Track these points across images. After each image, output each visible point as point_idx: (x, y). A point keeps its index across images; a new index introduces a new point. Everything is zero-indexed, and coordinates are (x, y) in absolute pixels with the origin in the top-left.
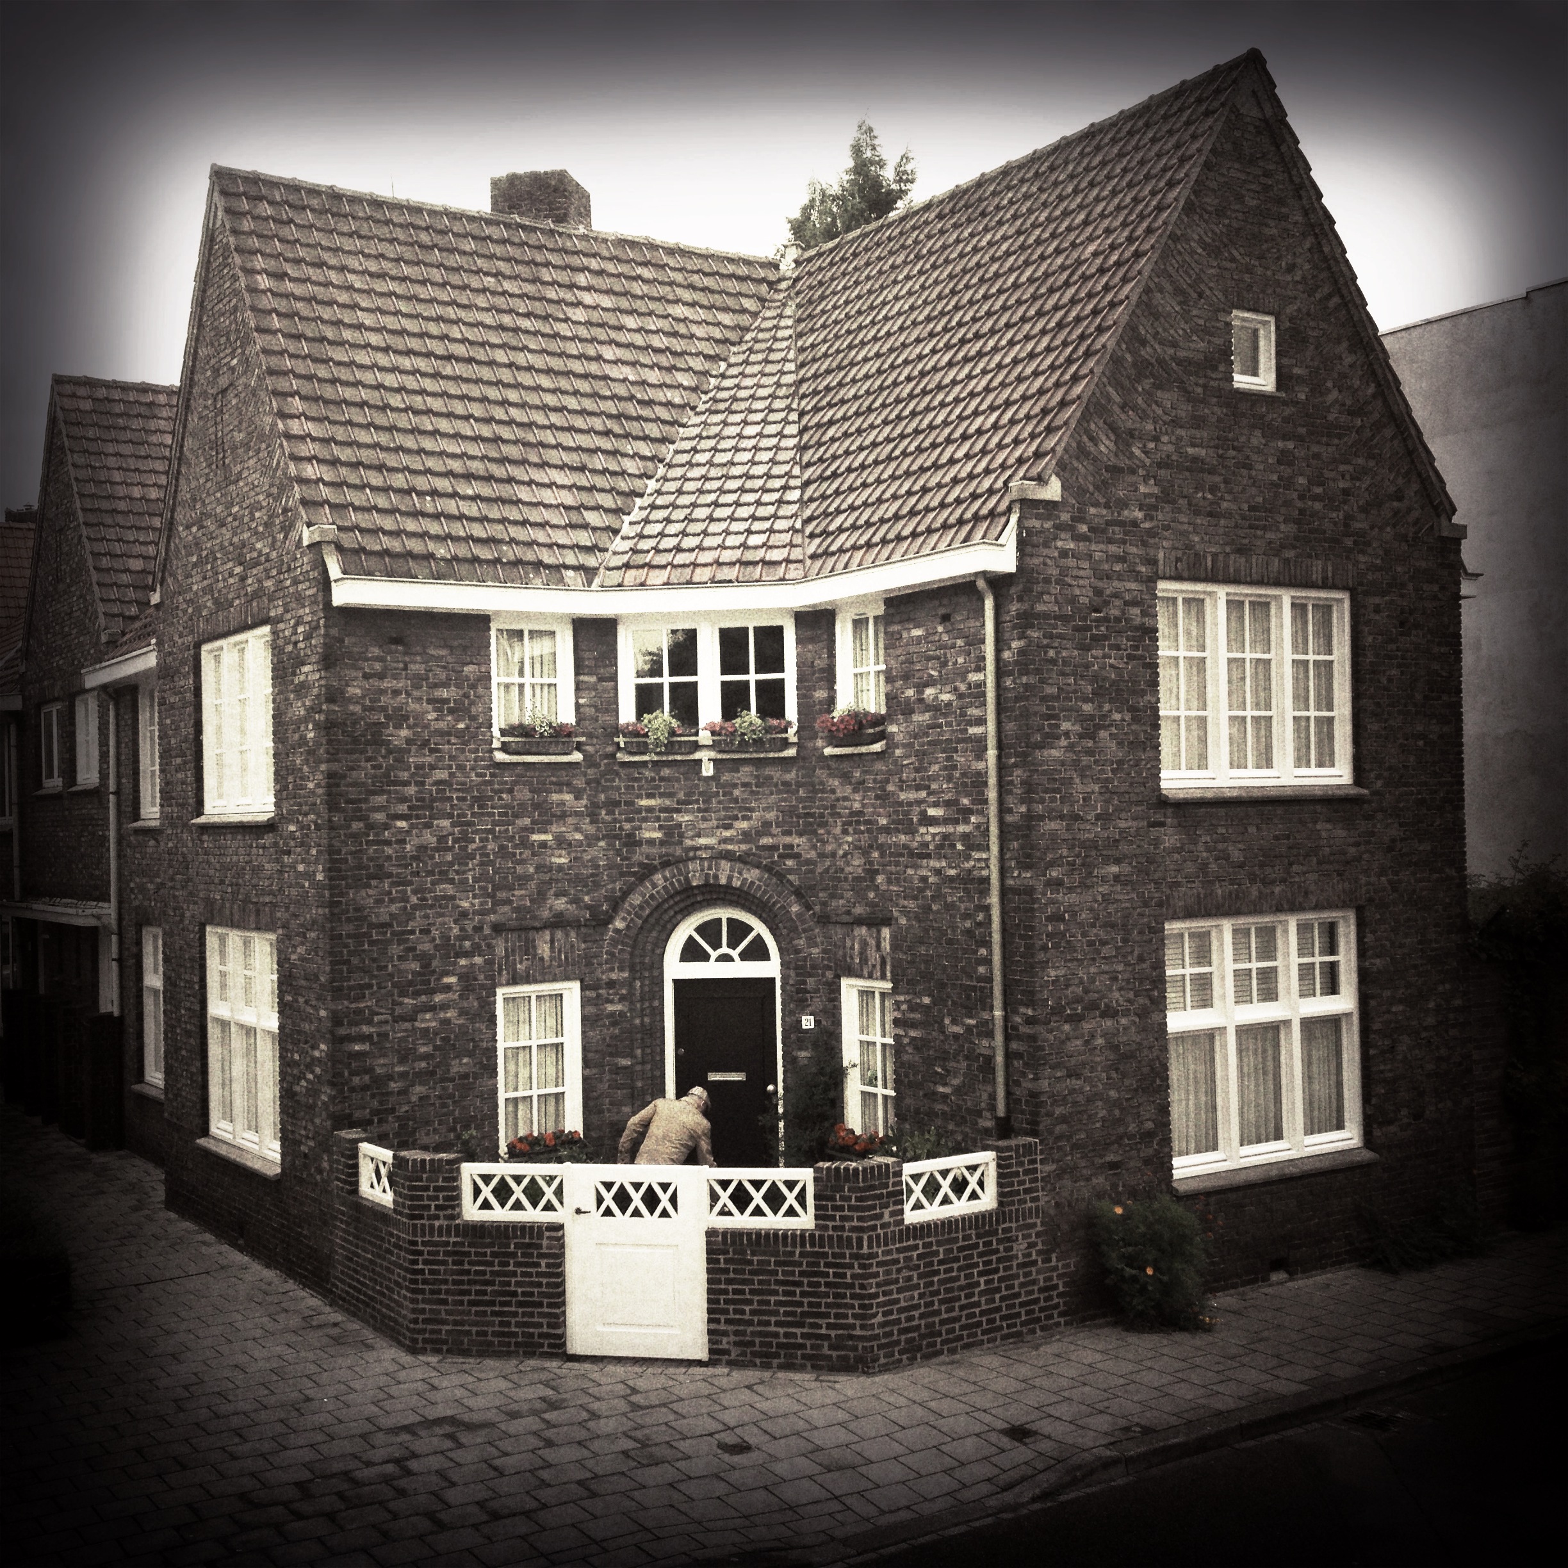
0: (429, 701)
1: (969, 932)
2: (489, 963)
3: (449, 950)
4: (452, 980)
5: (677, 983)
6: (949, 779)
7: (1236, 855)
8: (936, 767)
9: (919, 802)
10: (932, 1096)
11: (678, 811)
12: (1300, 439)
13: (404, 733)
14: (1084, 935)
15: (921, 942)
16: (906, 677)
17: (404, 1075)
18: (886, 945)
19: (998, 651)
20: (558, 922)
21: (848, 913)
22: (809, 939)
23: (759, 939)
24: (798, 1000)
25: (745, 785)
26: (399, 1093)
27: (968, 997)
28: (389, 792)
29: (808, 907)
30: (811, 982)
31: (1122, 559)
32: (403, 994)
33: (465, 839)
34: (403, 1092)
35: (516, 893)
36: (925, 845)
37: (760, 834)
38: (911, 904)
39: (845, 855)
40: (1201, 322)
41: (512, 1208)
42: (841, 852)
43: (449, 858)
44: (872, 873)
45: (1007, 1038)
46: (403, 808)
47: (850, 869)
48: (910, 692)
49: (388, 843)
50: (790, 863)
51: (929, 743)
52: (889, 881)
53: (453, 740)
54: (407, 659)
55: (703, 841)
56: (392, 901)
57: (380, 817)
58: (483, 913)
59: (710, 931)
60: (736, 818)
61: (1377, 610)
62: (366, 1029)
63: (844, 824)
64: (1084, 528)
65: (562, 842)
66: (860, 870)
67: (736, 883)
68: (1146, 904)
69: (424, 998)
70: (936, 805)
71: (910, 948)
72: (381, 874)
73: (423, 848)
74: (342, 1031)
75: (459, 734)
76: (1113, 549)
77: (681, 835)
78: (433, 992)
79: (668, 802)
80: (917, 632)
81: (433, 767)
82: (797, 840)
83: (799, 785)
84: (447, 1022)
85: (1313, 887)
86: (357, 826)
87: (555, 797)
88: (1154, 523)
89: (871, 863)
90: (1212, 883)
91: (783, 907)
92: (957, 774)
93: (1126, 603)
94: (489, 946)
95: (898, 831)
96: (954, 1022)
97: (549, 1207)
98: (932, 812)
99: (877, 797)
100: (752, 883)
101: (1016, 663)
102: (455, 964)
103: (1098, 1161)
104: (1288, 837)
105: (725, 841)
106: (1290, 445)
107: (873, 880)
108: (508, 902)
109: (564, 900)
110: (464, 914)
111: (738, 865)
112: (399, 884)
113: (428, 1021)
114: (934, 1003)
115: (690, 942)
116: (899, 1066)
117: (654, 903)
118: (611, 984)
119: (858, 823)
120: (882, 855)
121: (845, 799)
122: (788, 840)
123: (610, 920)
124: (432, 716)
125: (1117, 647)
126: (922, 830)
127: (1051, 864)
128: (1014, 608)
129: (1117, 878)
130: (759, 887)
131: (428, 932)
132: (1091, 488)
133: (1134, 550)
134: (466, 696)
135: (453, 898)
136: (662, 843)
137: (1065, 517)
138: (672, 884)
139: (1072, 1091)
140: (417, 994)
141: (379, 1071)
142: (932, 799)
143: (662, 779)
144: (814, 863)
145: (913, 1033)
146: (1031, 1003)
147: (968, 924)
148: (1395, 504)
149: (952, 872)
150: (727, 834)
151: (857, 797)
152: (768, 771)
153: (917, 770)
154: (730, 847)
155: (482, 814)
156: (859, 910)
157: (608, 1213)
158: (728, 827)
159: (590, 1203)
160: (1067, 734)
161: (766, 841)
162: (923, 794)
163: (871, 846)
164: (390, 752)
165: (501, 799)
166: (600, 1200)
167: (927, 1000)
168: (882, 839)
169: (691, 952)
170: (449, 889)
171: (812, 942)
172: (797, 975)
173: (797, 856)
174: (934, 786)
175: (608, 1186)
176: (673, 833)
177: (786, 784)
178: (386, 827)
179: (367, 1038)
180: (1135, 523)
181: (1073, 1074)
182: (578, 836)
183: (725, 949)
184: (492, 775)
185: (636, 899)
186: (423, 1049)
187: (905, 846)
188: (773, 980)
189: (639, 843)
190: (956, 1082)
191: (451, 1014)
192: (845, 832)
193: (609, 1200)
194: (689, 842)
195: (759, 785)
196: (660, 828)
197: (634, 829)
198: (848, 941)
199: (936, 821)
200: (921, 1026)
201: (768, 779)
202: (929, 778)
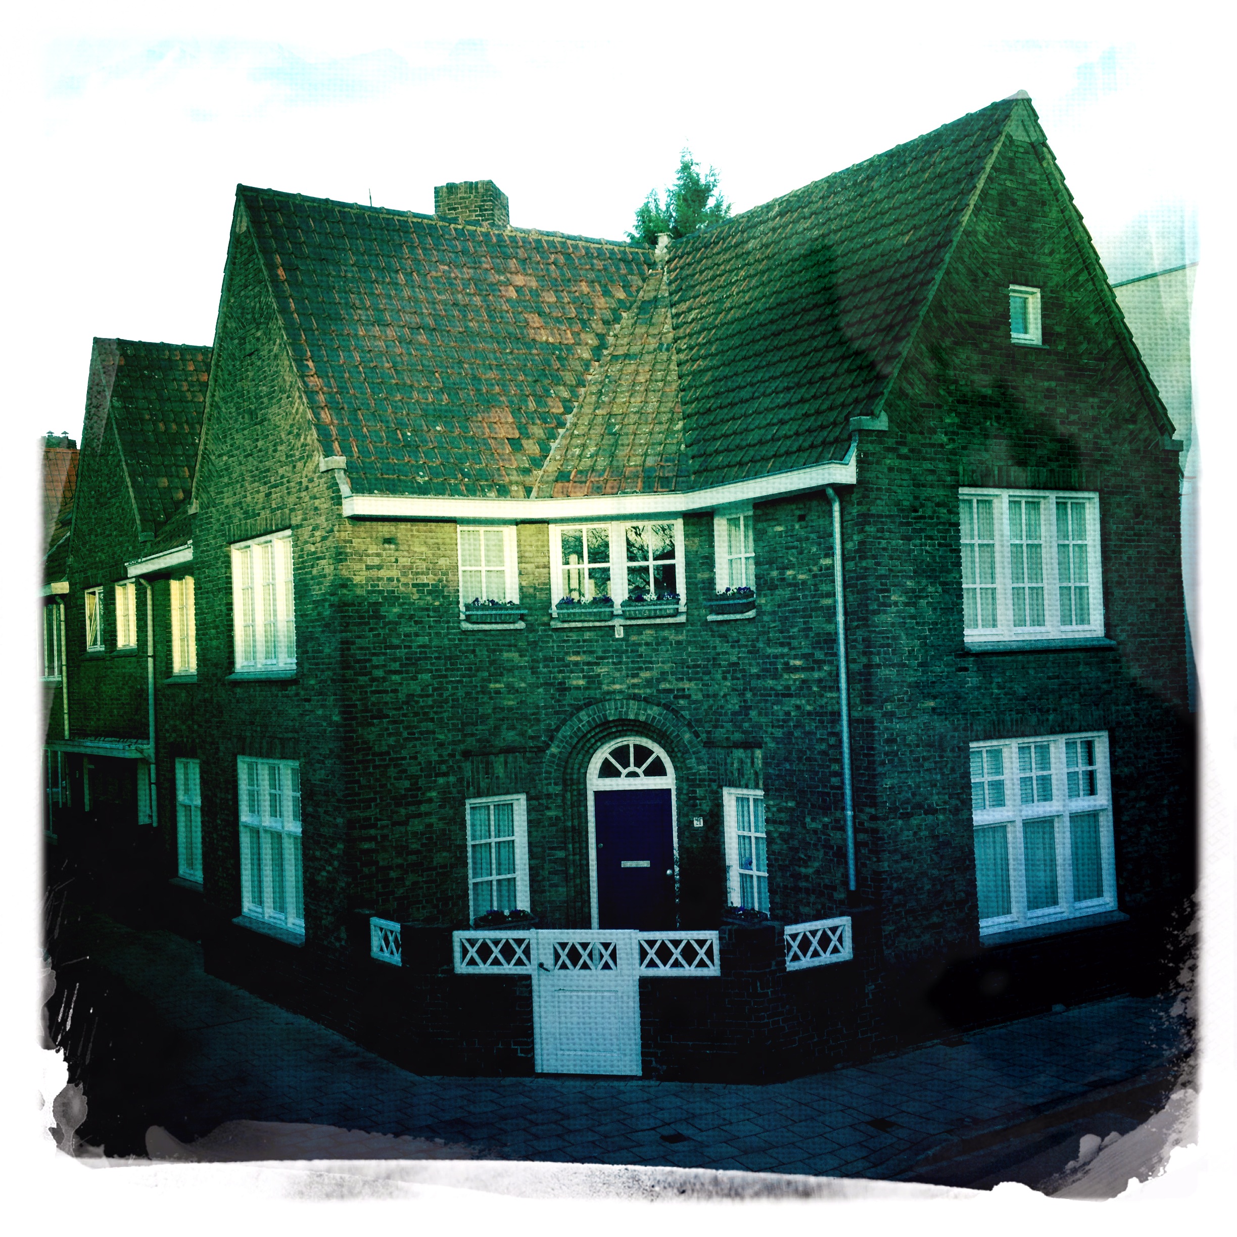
0: (413, 586)
1: (824, 753)
2: (461, 780)
3: (432, 771)
4: (434, 794)
5: (598, 794)
6: (807, 636)
7: (1021, 691)
8: (796, 630)
9: (783, 656)
10: (797, 876)
11: (597, 664)
12: (1059, 379)
13: (396, 610)
14: (911, 752)
15: (786, 759)
16: (771, 562)
17: (400, 866)
18: (759, 763)
19: (843, 542)
20: (509, 750)
21: (728, 739)
22: (698, 759)
23: (658, 760)
24: (689, 804)
25: (647, 644)
26: (398, 879)
27: (824, 801)
28: (385, 654)
29: (697, 735)
30: (699, 792)
31: (932, 472)
32: (398, 805)
33: (440, 688)
34: (401, 879)
35: (480, 727)
36: (788, 688)
37: (659, 681)
38: (779, 733)
39: (725, 696)
40: (987, 294)
41: (492, 964)
42: (722, 694)
43: (430, 703)
44: (745, 709)
45: (856, 831)
46: (396, 666)
47: (730, 706)
48: (775, 573)
49: (386, 692)
50: (682, 702)
51: (791, 611)
52: (760, 714)
53: (431, 614)
54: (397, 554)
55: (616, 687)
56: (390, 735)
57: (379, 673)
58: (454, 743)
59: (621, 754)
60: (641, 669)
61: (1119, 505)
62: (373, 832)
63: (724, 672)
64: (904, 450)
65: (511, 689)
66: (737, 707)
67: (642, 718)
68: (955, 730)
69: (413, 808)
70: (796, 657)
71: (778, 765)
72: (381, 716)
73: (410, 696)
74: (356, 833)
75: (436, 610)
76: (927, 465)
77: (600, 683)
78: (420, 803)
79: (590, 659)
80: (779, 529)
81: (417, 635)
82: (686, 685)
83: (688, 643)
84: (430, 825)
85: (1077, 715)
86: (363, 680)
87: (506, 655)
88: (956, 445)
89: (745, 701)
90: (1003, 712)
91: (678, 736)
92: (812, 634)
93: (938, 505)
94: (459, 767)
95: (765, 677)
96: (813, 820)
97: (520, 962)
98: (793, 662)
99: (749, 652)
100: (654, 718)
101: (856, 551)
102: (435, 781)
103: (925, 923)
104: (1058, 677)
105: (634, 686)
106: (1053, 384)
107: (747, 715)
108: (473, 735)
109: (512, 733)
110: (441, 745)
111: (643, 704)
112: (395, 722)
113: (417, 825)
114: (798, 804)
115: (606, 763)
116: (770, 852)
117: (580, 734)
118: (549, 796)
119: (735, 671)
120: (754, 695)
121: (726, 653)
122: (680, 685)
123: (548, 746)
124: (416, 596)
125: (931, 538)
126: (786, 676)
127: (886, 700)
128: (855, 511)
129: (934, 709)
130: (659, 721)
131: (415, 758)
132: (909, 420)
133: (941, 465)
134: (439, 581)
135: (434, 732)
136: (586, 688)
137: (890, 442)
138: (594, 719)
139: (905, 870)
140: (409, 804)
141: (381, 864)
142: (793, 652)
143: (584, 641)
144: (701, 702)
145: (782, 829)
146: (874, 805)
147: (824, 746)
148: (1131, 427)
149: (808, 708)
150: (635, 681)
151: (734, 652)
152: (666, 633)
153: (781, 632)
154: (636, 691)
155: (453, 670)
156: (737, 736)
157: (564, 967)
158: (635, 676)
159: (549, 962)
160: (896, 604)
161: (664, 686)
162: (786, 650)
163: (745, 689)
164: (386, 624)
165: (466, 657)
166: (557, 956)
167: (791, 804)
168: (754, 683)
169: (607, 771)
170: (430, 726)
171: (700, 761)
172: (690, 786)
173: (688, 697)
174: (795, 643)
175: (563, 945)
176: (593, 681)
177: (679, 643)
178: (384, 679)
179: (372, 838)
180: (942, 446)
181: (906, 857)
182: (523, 685)
183: (632, 768)
184: (460, 640)
185: (566, 731)
186: (414, 846)
187: (772, 689)
188: (670, 790)
189: (569, 689)
190: (816, 864)
191: (433, 819)
192: (725, 678)
193: (564, 957)
194: (605, 687)
195: (658, 644)
196: (584, 677)
197: (564, 678)
198: (729, 761)
199: (796, 669)
200: (788, 823)
201: (665, 639)
202: (790, 637)
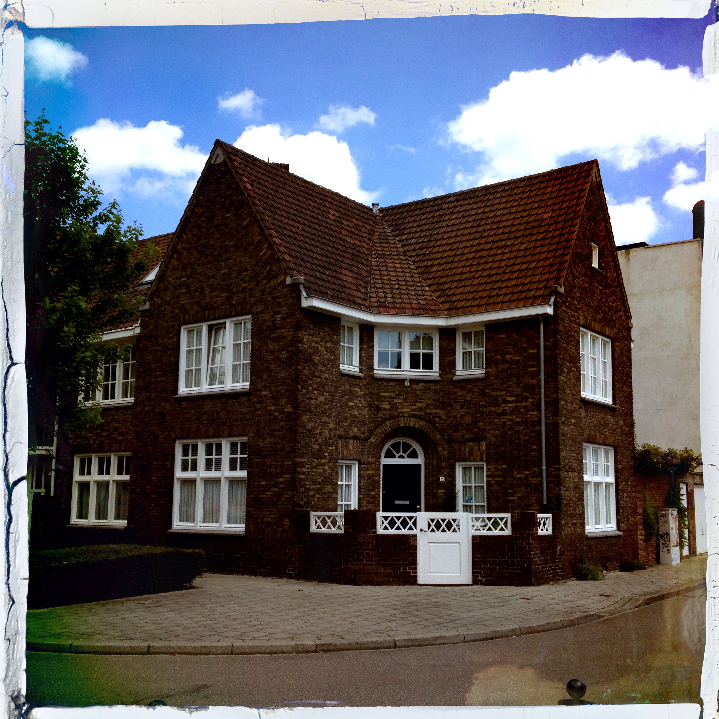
0: (325, 348)
2: (337, 449)
3: (327, 443)
4: (327, 454)
5: (384, 465)
6: (518, 387)
7: (595, 422)
8: (511, 383)
9: (502, 396)
11: (396, 398)
13: (318, 358)
15: (502, 445)
17: (313, 490)
18: (483, 448)
19: (544, 342)
20: (355, 438)
21: (462, 437)
22: (443, 448)
23: (415, 450)
24: (438, 471)
25: (421, 390)
27: (526, 464)
28: (312, 380)
29: (443, 436)
30: (443, 464)
31: (574, 316)
32: (314, 458)
33: (331, 401)
34: (313, 496)
35: (344, 424)
36: (505, 411)
37: (426, 408)
38: (497, 433)
39: (462, 416)
40: (587, 244)
41: (396, 529)
42: (459, 416)
43: (328, 407)
44: (476, 422)
45: (547, 477)
46: (316, 386)
47: (464, 421)
48: (498, 357)
49: (312, 399)
50: (437, 420)
51: (508, 375)
52: (485, 425)
53: (330, 363)
54: (319, 330)
55: (405, 410)
56: (312, 421)
57: (310, 389)
58: (336, 430)
59: (396, 446)
60: (417, 402)
62: (304, 470)
63: (461, 405)
65: (356, 407)
66: (470, 421)
67: (417, 426)
68: (579, 435)
69: (319, 460)
70: (511, 396)
71: (496, 448)
72: (310, 411)
73: (321, 403)
74: (298, 469)
75: (331, 361)
77: (397, 408)
78: (322, 458)
79: (392, 395)
80: (503, 336)
81: (324, 372)
82: (439, 411)
83: (441, 391)
84: (325, 470)
86: (305, 391)
87: (355, 389)
88: (579, 306)
89: (476, 419)
90: (591, 430)
92: (522, 385)
93: (575, 332)
94: (337, 443)
95: (490, 406)
96: (518, 473)
97: (410, 529)
98: (509, 399)
99: (479, 395)
101: (551, 346)
102: (328, 448)
104: (603, 419)
105: (413, 410)
106: (602, 288)
107: (476, 425)
108: (342, 427)
109: (356, 429)
110: (331, 430)
111: (417, 420)
112: (314, 415)
113: (320, 470)
114: (509, 466)
115: (388, 450)
117: (386, 433)
118: (369, 463)
119: (469, 404)
120: (482, 416)
121: (463, 396)
122: (436, 411)
123: (369, 438)
124: (325, 353)
126: (503, 405)
129: (574, 424)
130: (426, 428)
131: (321, 435)
132: (568, 291)
134: (334, 347)
135: (328, 423)
136: (390, 410)
137: (564, 299)
138: (393, 425)
139: (567, 496)
140: (317, 458)
141: (307, 487)
142: (509, 394)
143: (390, 386)
144: (446, 420)
145: (497, 479)
146: (558, 463)
148: (620, 313)
149: (518, 420)
150: (414, 407)
151: (469, 395)
152: (430, 385)
153: (501, 384)
154: (415, 413)
155: (337, 392)
156: (468, 436)
157: (433, 531)
158: (415, 405)
159: (425, 528)
161: (428, 411)
162: (504, 393)
163: (476, 413)
165: (341, 387)
166: (429, 525)
167: (505, 467)
168: (482, 409)
169: (389, 455)
170: (326, 419)
172: (437, 462)
173: (439, 417)
174: (510, 389)
175: (433, 520)
176: (394, 407)
177: (435, 390)
178: (312, 392)
179: (303, 473)
180: (576, 305)
181: (567, 490)
182: (361, 405)
183: (401, 454)
184: (339, 378)
185: (379, 430)
186: (319, 480)
187: (494, 412)
188: (420, 466)
189: (381, 410)
190: (519, 495)
191: (326, 468)
192: (462, 408)
193: (433, 526)
194: (400, 410)
195: (426, 390)
196: (389, 404)
197: (379, 404)
198: (463, 448)
199: (511, 402)
200: (501, 476)
201: (429, 388)
202: (507, 387)
